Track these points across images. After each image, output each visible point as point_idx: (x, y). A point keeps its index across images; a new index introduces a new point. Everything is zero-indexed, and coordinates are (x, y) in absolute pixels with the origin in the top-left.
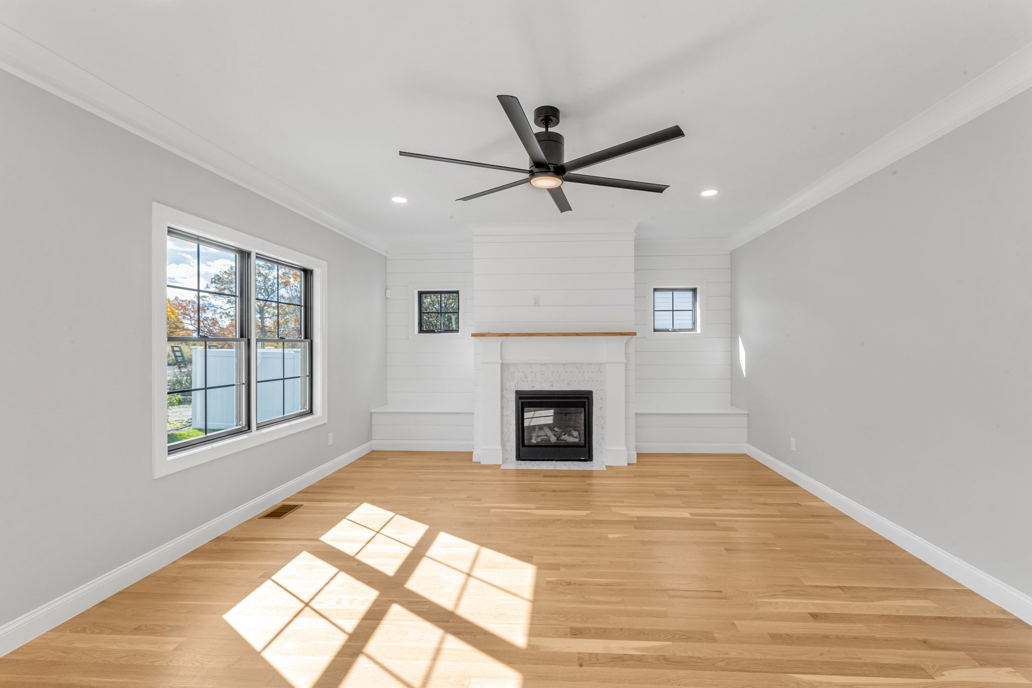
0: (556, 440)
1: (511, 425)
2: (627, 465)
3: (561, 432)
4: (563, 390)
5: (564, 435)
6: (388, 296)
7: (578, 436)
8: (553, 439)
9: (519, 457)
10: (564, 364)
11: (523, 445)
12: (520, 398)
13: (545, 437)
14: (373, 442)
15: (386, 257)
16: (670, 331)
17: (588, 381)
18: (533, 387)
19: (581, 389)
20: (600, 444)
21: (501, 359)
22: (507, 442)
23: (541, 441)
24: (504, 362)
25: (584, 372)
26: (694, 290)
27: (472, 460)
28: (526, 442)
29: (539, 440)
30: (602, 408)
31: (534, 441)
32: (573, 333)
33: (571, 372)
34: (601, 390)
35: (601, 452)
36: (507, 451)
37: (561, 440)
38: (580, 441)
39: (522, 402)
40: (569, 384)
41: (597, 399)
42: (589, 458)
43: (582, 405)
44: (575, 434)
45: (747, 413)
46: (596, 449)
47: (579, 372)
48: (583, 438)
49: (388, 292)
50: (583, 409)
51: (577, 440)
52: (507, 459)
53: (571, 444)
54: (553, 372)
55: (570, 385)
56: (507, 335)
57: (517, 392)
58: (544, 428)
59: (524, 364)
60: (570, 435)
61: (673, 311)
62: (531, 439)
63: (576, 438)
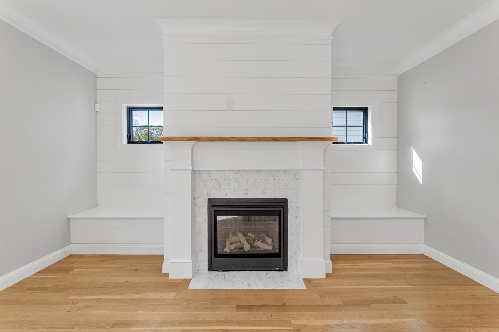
0: (250, 248)
1: (203, 234)
2: (324, 277)
3: (255, 238)
4: (258, 198)
5: (257, 241)
6: (97, 109)
7: (272, 243)
8: (247, 247)
9: (212, 268)
10: (259, 171)
11: (217, 255)
12: (213, 206)
13: (238, 244)
14: (71, 246)
15: (96, 75)
16: (345, 144)
17: (284, 189)
18: (226, 195)
19: (276, 197)
20: (295, 253)
21: (192, 165)
22: (198, 252)
23: (235, 249)
24: (196, 169)
25: (279, 179)
26: (365, 110)
27: (161, 270)
28: (219, 252)
29: (233, 247)
30: (297, 216)
31: (227, 250)
32: (270, 138)
33: (266, 179)
34: (297, 198)
35: (296, 261)
36: (199, 261)
37: (254, 247)
38: (273, 249)
39: (214, 211)
40: (263, 192)
41: (293, 207)
42: (284, 267)
43: (278, 213)
44: (269, 241)
45: (425, 216)
46: (290, 258)
47: (275, 180)
48: (277, 245)
49: (97, 106)
50: (277, 218)
51: (271, 248)
52: (198, 271)
53: (265, 253)
54: (248, 180)
55: (265, 193)
56: (197, 139)
57: (210, 200)
58: (238, 233)
59: (217, 171)
60: (264, 242)
61: (347, 127)
62: (225, 246)
63: (270, 245)
